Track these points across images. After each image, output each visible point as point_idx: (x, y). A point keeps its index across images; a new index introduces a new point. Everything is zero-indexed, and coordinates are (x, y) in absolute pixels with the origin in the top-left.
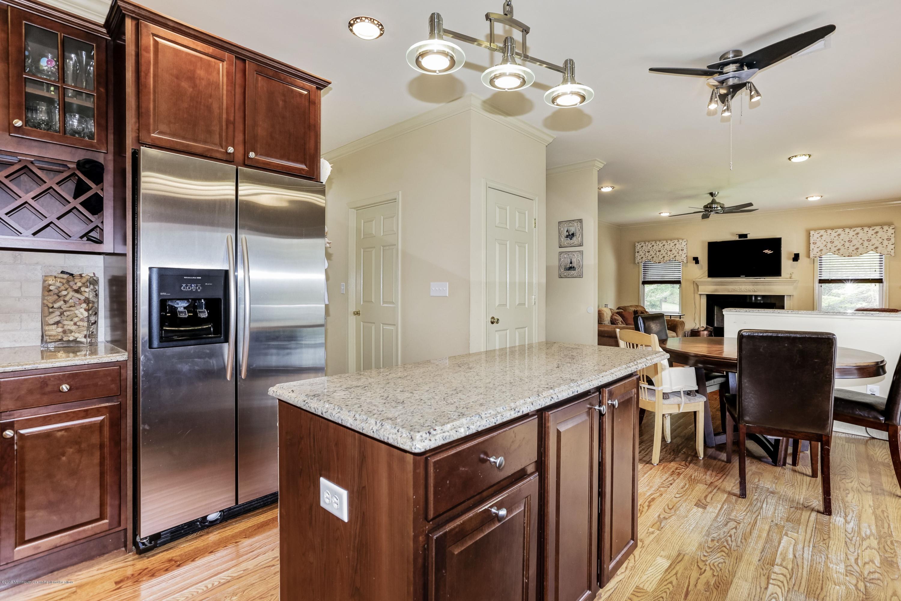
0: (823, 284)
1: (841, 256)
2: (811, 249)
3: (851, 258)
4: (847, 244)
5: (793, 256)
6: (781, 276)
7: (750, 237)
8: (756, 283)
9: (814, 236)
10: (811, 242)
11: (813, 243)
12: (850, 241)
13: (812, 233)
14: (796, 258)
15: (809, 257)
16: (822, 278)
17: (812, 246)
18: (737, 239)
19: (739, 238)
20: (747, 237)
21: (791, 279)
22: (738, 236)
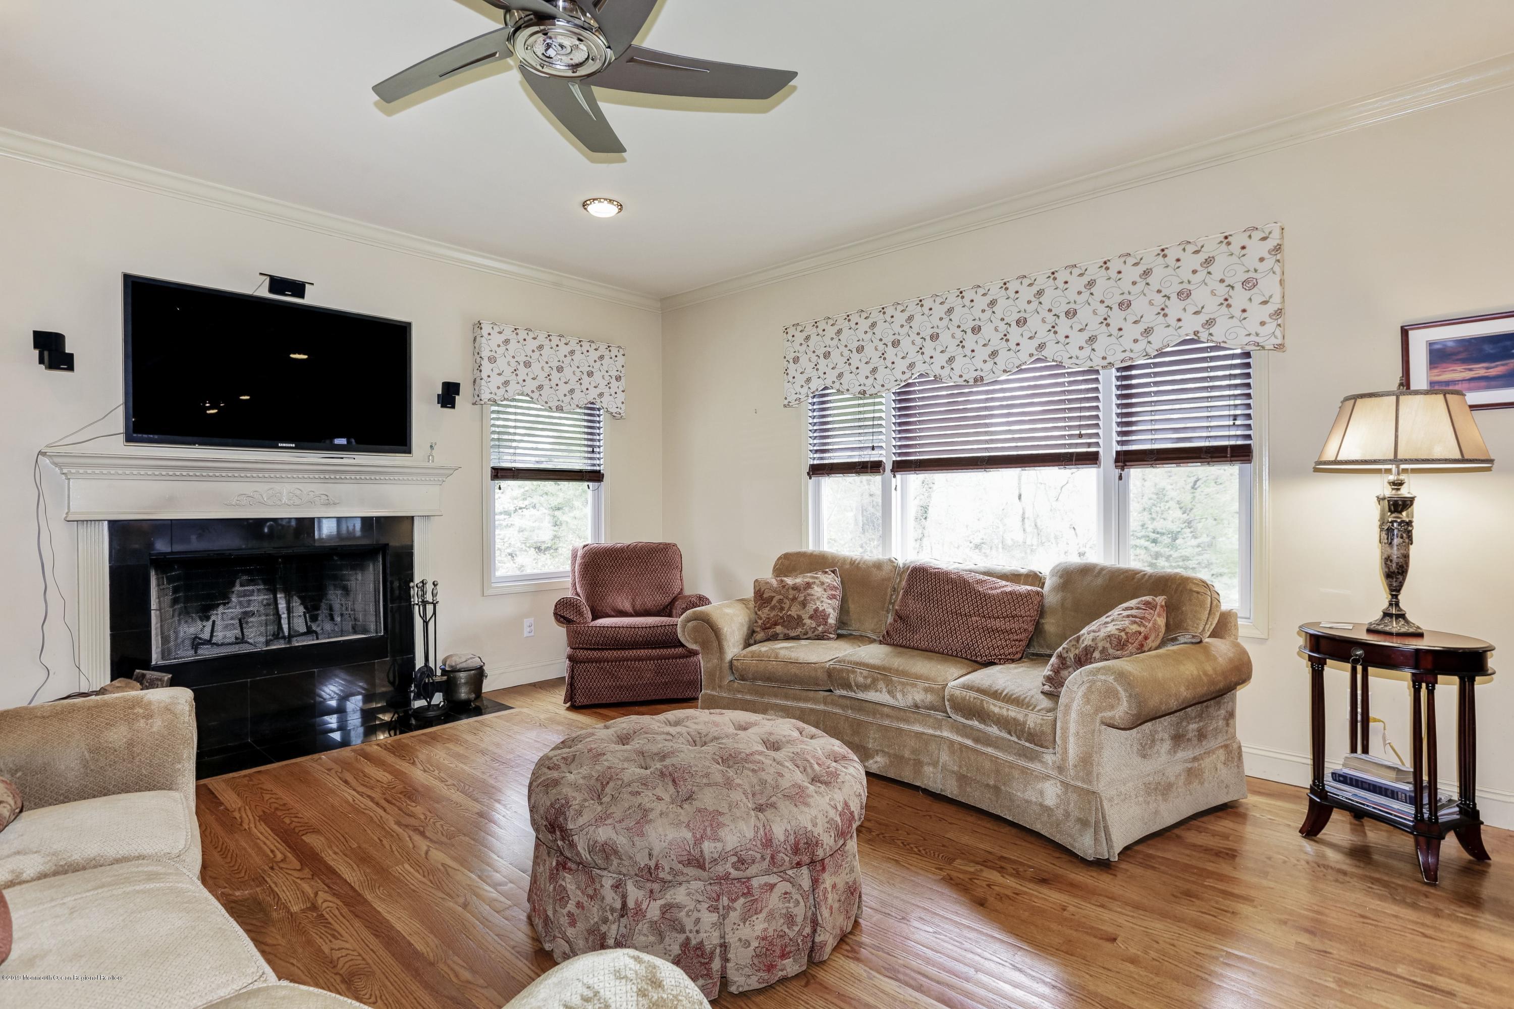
0: (500, 482)
2: (484, 375)
5: (442, 390)
6: (409, 451)
9: (491, 342)
11: (489, 359)
14: (449, 394)
16: (496, 464)
18: (264, 292)
19: (272, 290)
20: (302, 296)
21: (430, 464)
22: (267, 280)
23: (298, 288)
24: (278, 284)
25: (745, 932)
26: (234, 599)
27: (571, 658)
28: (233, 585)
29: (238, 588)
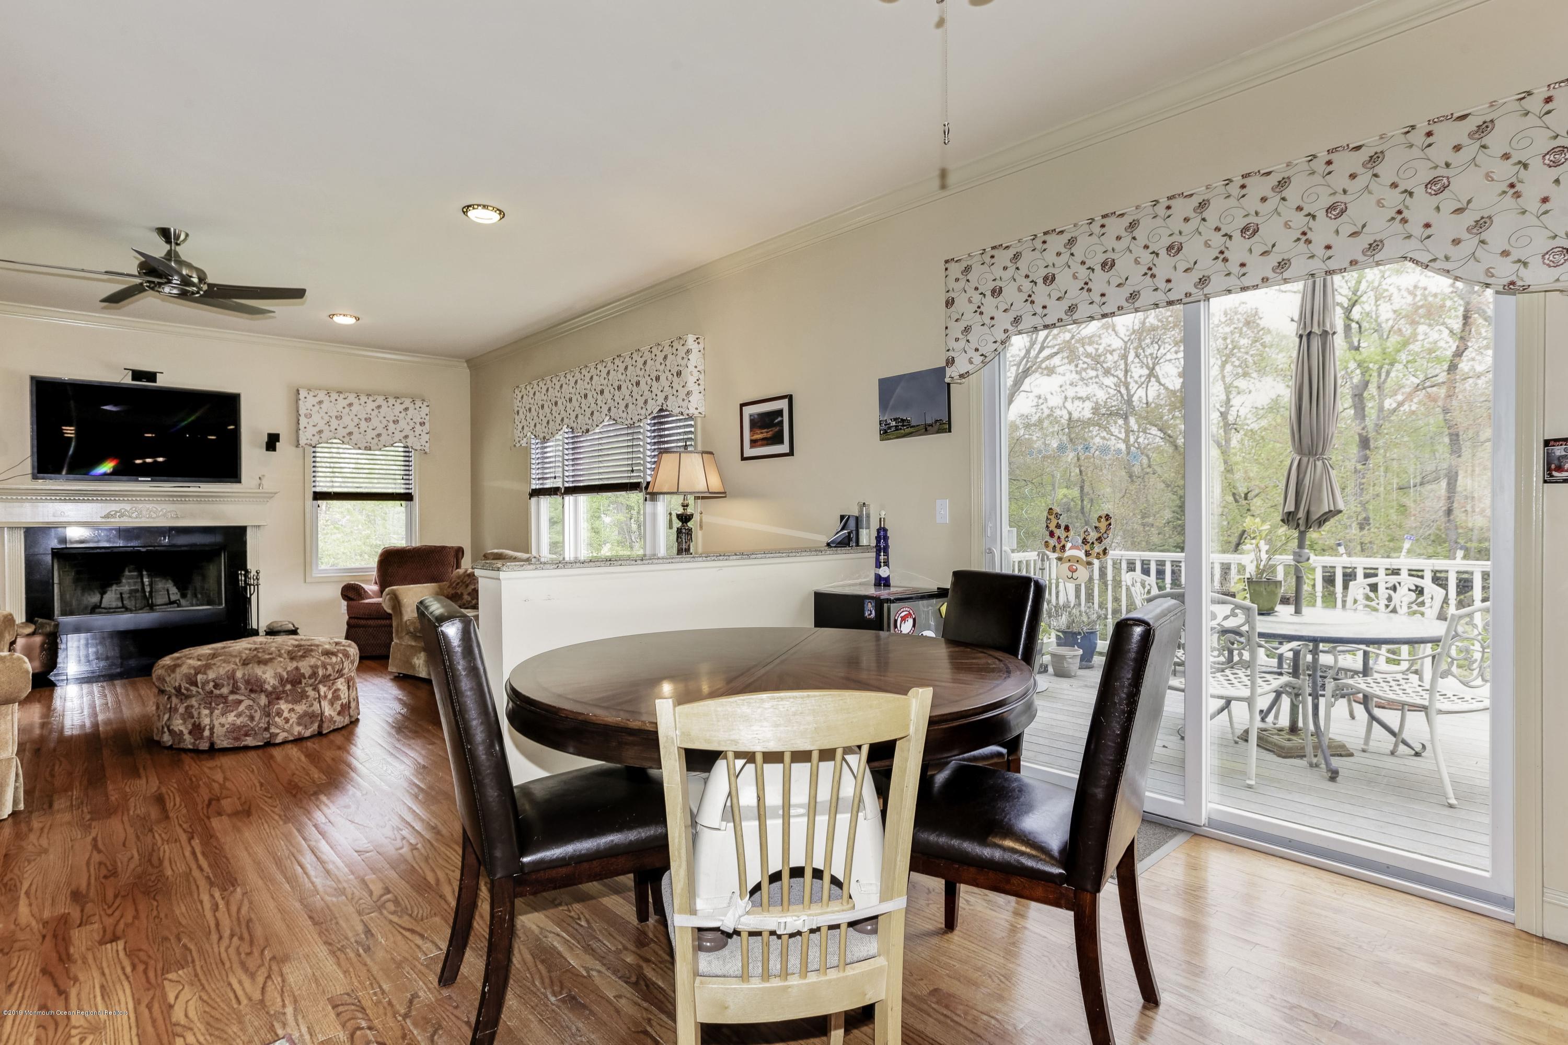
0: (320, 502)
1: (354, 448)
2: (301, 427)
3: (369, 452)
4: (363, 425)
5: (266, 439)
6: (240, 482)
7: (162, 382)
8: (176, 496)
9: (307, 403)
10: (302, 411)
11: (306, 416)
12: (339, 418)
13: (303, 393)
14: (272, 442)
15: (298, 446)
16: (318, 490)
17: (303, 421)
18: (128, 380)
19: (133, 379)
20: (155, 381)
21: (261, 490)
22: (130, 373)
23: (152, 376)
24: (137, 375)
25: (223, 720)
26: (124, 581)
27: (348, 624)
28: (123, 571)
29: (127, 573)
